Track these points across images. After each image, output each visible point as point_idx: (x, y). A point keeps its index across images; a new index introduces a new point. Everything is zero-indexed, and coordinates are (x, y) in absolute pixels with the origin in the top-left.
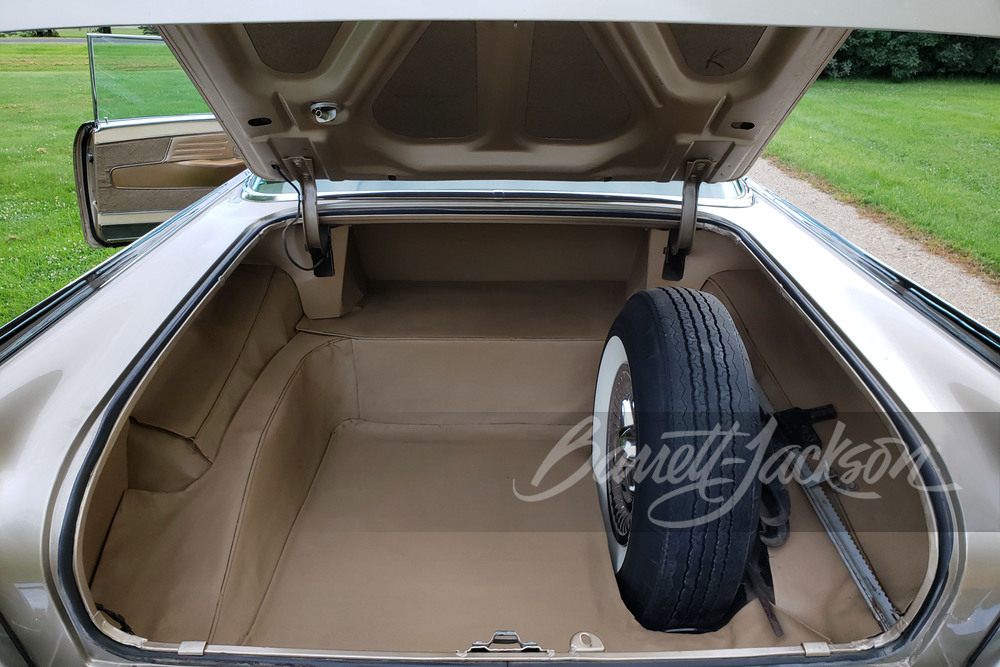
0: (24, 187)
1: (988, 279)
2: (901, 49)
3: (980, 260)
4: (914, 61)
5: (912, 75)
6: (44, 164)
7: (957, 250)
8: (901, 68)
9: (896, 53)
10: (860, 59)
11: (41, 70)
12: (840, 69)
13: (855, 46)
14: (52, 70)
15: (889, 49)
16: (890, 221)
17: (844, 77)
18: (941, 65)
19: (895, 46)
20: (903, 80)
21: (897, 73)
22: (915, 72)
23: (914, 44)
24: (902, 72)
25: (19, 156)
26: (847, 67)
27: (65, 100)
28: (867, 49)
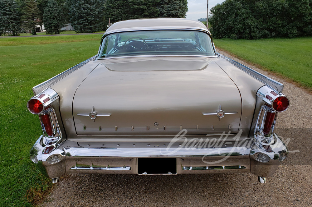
0: (21, 74)
1: (302, 87)
2: (291, 27)
3: (301, 83)
4: (295, 31)
5: (295, 36)
6: (25, 69)
7: (295, 81)
8: (291, 34)
9: (289, 29)
10: (278, 31)
11: (16, 45)
12: (271, 35)
13: (275, 28)
14: (20, 45)
15: (287, 28)
16: (277, 75)
17: (273, 37)
18: (305, 32)
19: (289, 27)
20: (292, 37)
21: (290, 35)
22: (296, 35)
23: (295, 26)
24: (292, 35)
25: (17, 67)
26: (273, 34)
27: (26, 53)
28: (280, 28)
